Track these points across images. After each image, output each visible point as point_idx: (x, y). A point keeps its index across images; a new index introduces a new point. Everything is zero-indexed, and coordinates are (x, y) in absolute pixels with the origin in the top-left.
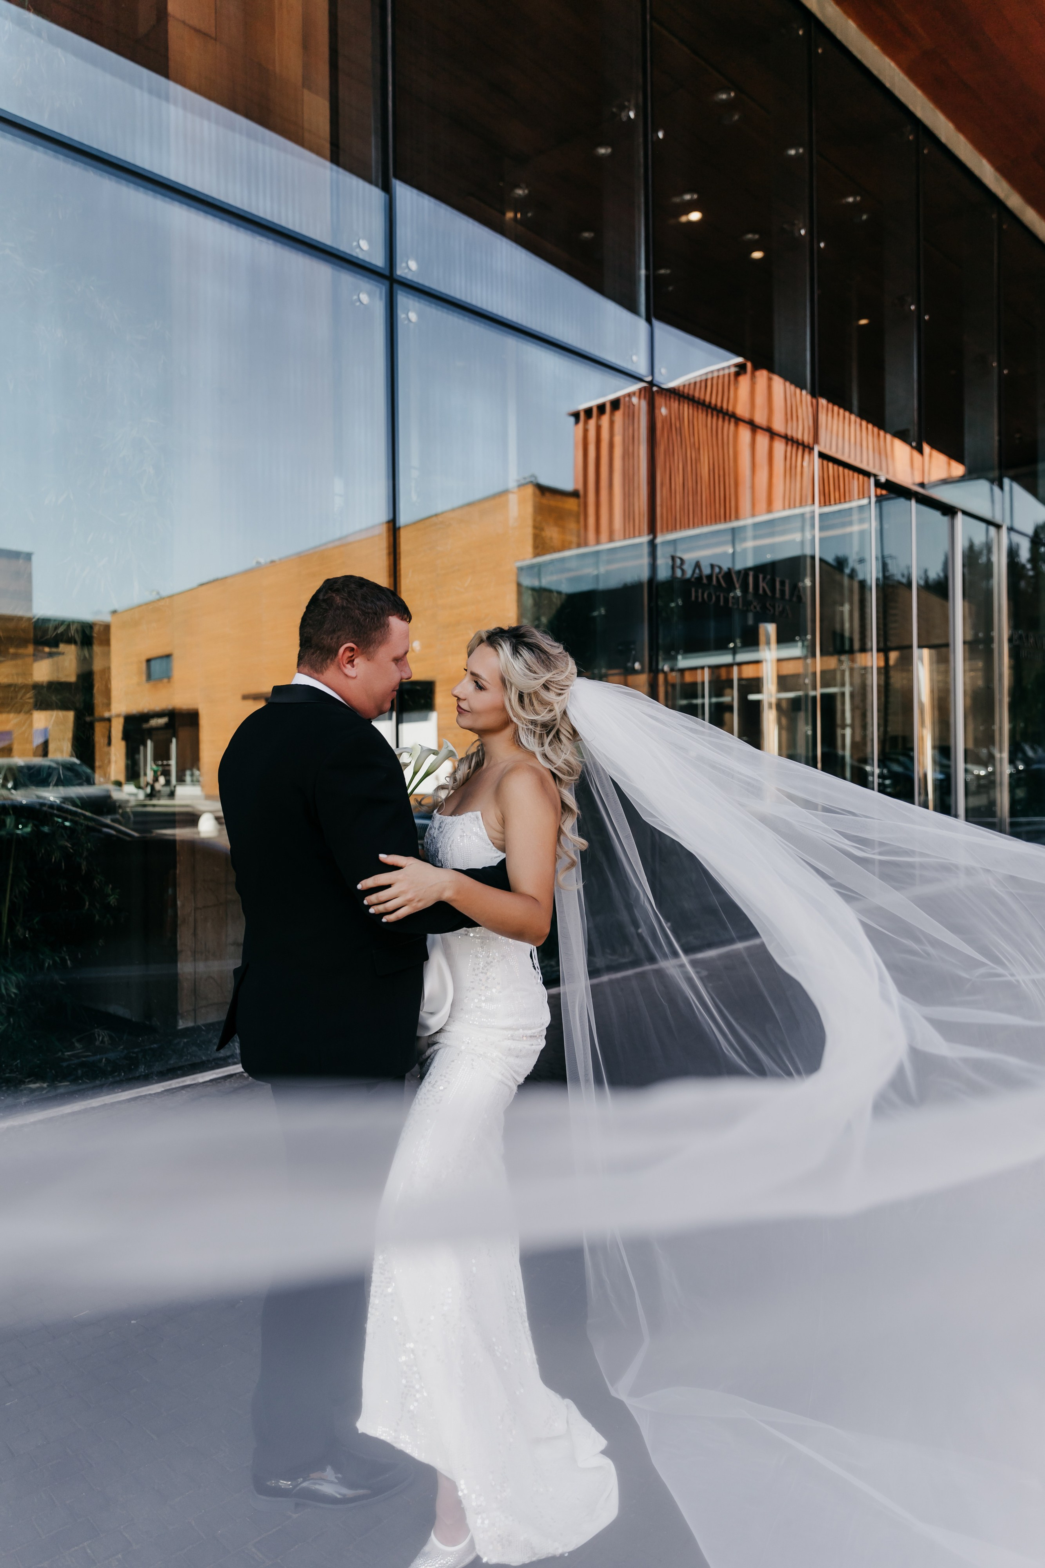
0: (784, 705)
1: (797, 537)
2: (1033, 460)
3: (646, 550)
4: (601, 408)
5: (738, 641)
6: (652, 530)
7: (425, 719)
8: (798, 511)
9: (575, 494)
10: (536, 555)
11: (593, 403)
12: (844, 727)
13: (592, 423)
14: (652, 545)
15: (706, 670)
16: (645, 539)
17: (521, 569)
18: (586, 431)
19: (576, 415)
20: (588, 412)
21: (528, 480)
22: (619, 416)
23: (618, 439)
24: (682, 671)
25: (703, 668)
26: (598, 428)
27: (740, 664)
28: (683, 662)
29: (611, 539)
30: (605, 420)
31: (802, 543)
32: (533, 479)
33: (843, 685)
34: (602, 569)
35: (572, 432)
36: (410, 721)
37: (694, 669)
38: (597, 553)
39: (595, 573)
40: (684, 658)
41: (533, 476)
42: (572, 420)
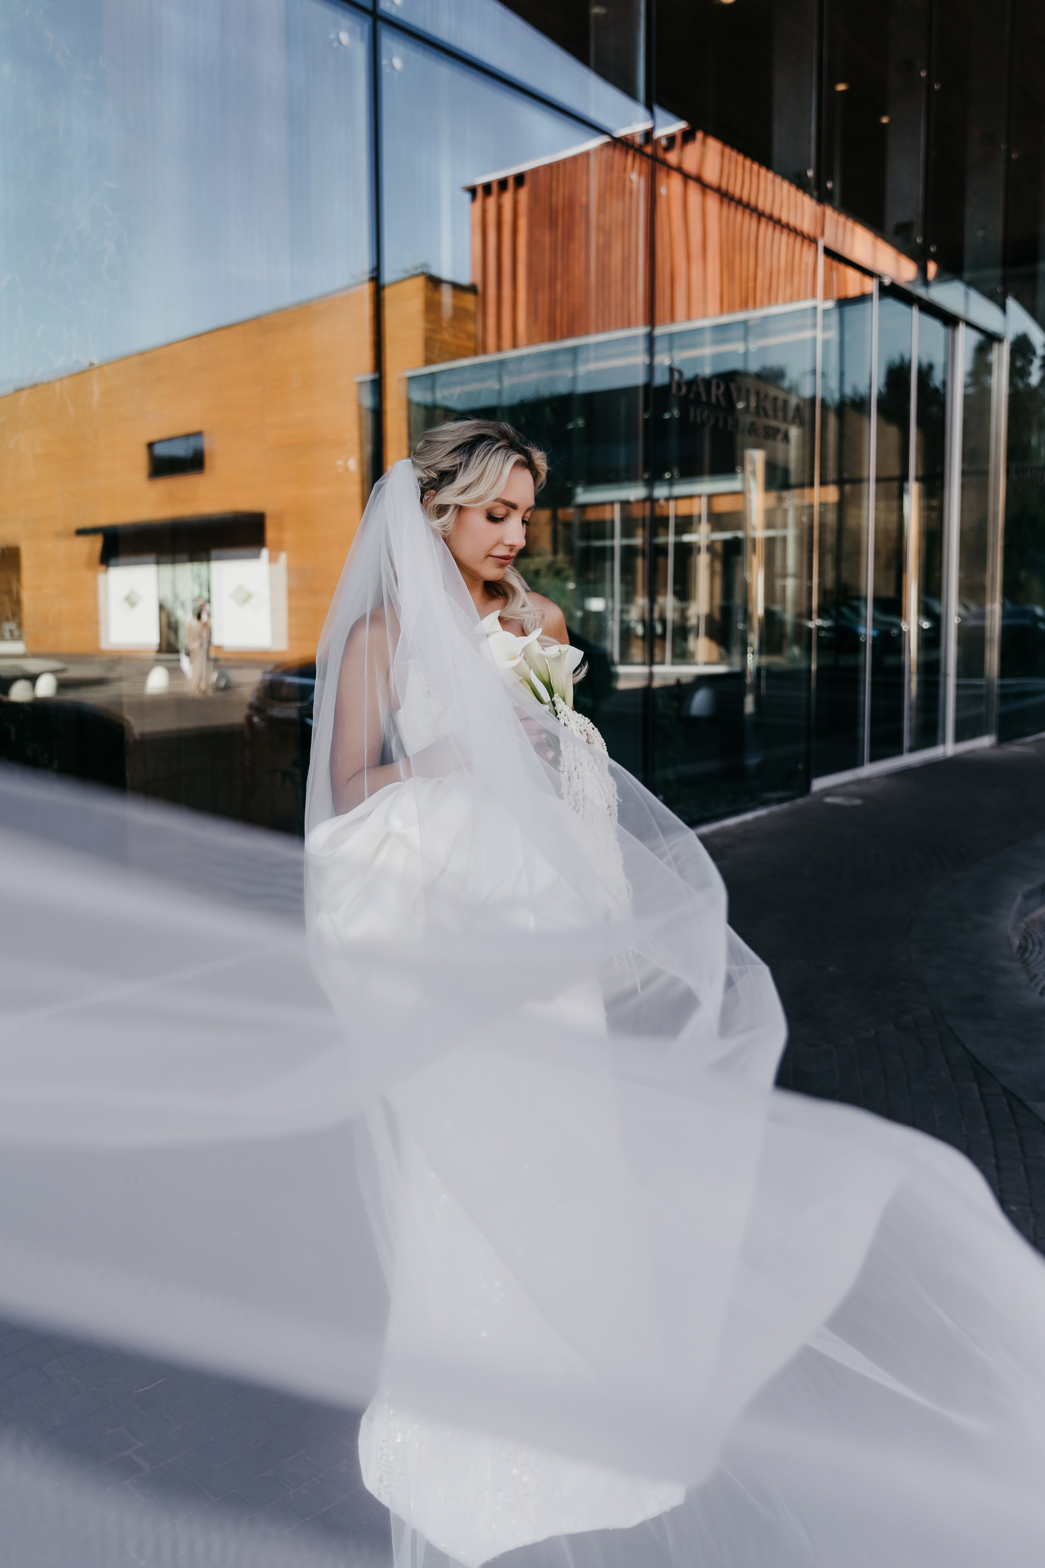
0: (719, 547)
1: (740, 347)
2: (1033, 258)
3: (642, 345)
4: (503, 184)
5: (676, 472)
6: (651, 319)
7: (257, 556)
8: (740, 316)
9: (471, 289)
10: (428, 361)
11: (493, 176)
12: (784, 576)
13: (492, 202)
14: (651, 339)
15: (617, 507)
16: (641, 330)
17: (411, 379)
18: (484, 211)
19: (473, 191)
20: (487, 188)
21: (419, 271)
22: (524, 194)
23: (523, 223)
24: (584, 507)
25: (612, 503)
26: (499, 208)
27: (677, 498)
28: (583, 496)
29: (515, 346)
30: (507, 198)
31: (746, 354)
32: (425, 270)
33: (785, 526)
34: (507, 382)
35: (469, 211)
36: (219, 559)
37: (603, 504)
38: (502, 363)
39: (496, 386)
40: (585, 491)
41: (425, 265)
42: (467, 196)
